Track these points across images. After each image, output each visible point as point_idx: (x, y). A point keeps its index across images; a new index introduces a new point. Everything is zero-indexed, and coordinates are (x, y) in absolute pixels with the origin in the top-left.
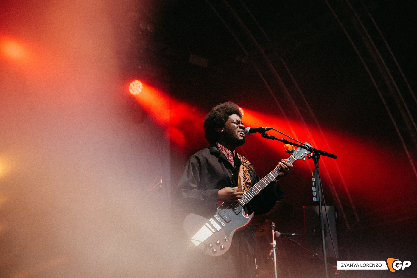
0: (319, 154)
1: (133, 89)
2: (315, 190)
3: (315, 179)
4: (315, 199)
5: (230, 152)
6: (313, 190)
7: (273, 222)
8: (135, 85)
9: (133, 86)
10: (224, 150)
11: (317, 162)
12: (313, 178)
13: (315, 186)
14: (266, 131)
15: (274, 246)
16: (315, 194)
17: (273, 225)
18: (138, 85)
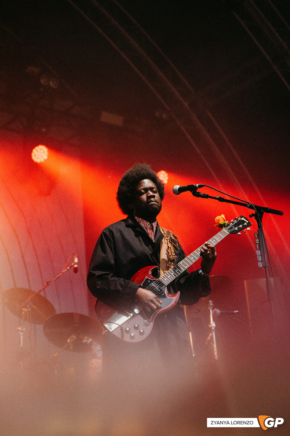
0: (262, 211)
1: (37, 156)
2: (260, 254)
3: (259, 241)
4: (260, 265)
5: (148, 223)
6: (257, 254)
7: (211, 300)
8: (39, 150)
9: (36, 153)
10: (141, 221)
11: (260, 221)
12: (256, 240)
13: (260, 249)
14: (197, 188)
15: (213, 328)
16: (260, 259)
17: (211, 304)
18: (42, 151)
